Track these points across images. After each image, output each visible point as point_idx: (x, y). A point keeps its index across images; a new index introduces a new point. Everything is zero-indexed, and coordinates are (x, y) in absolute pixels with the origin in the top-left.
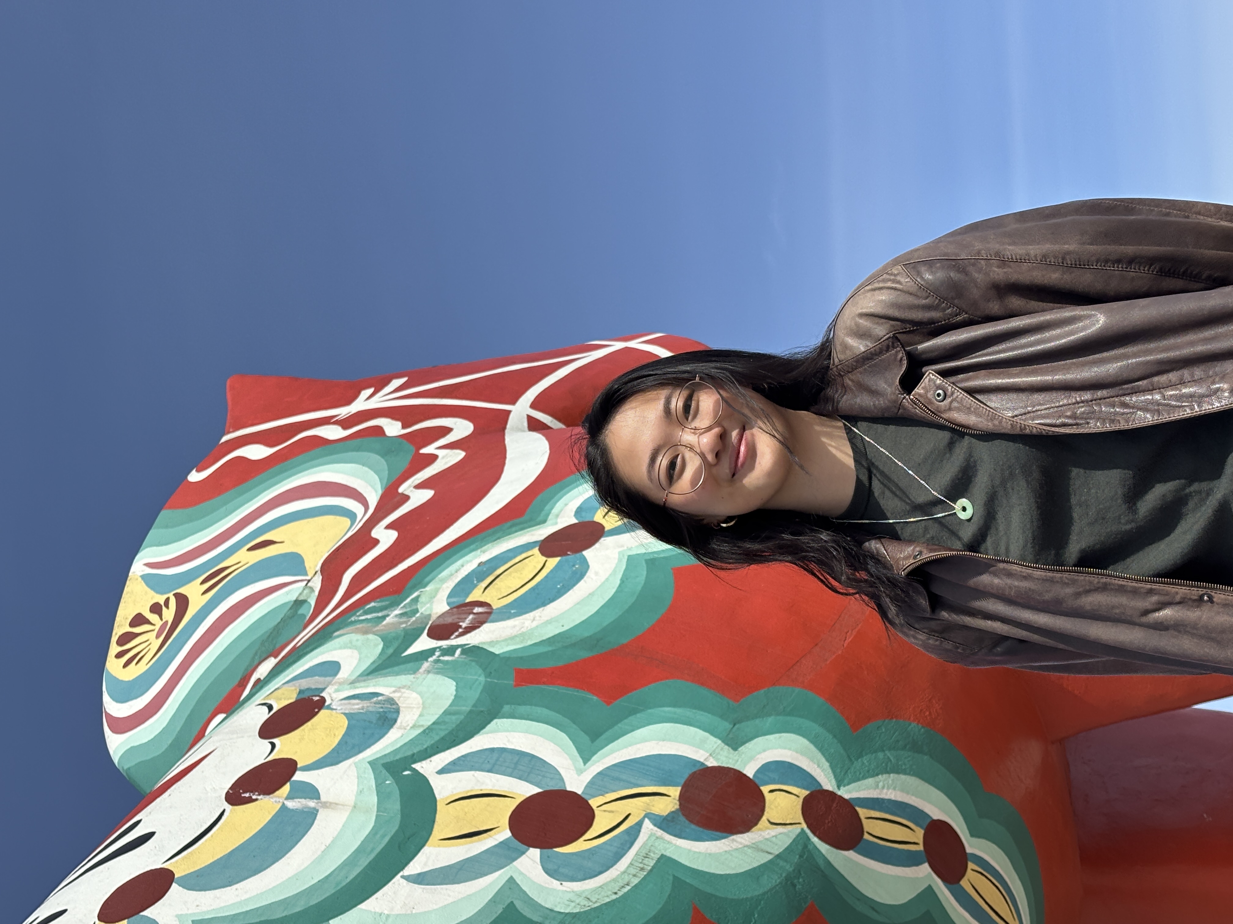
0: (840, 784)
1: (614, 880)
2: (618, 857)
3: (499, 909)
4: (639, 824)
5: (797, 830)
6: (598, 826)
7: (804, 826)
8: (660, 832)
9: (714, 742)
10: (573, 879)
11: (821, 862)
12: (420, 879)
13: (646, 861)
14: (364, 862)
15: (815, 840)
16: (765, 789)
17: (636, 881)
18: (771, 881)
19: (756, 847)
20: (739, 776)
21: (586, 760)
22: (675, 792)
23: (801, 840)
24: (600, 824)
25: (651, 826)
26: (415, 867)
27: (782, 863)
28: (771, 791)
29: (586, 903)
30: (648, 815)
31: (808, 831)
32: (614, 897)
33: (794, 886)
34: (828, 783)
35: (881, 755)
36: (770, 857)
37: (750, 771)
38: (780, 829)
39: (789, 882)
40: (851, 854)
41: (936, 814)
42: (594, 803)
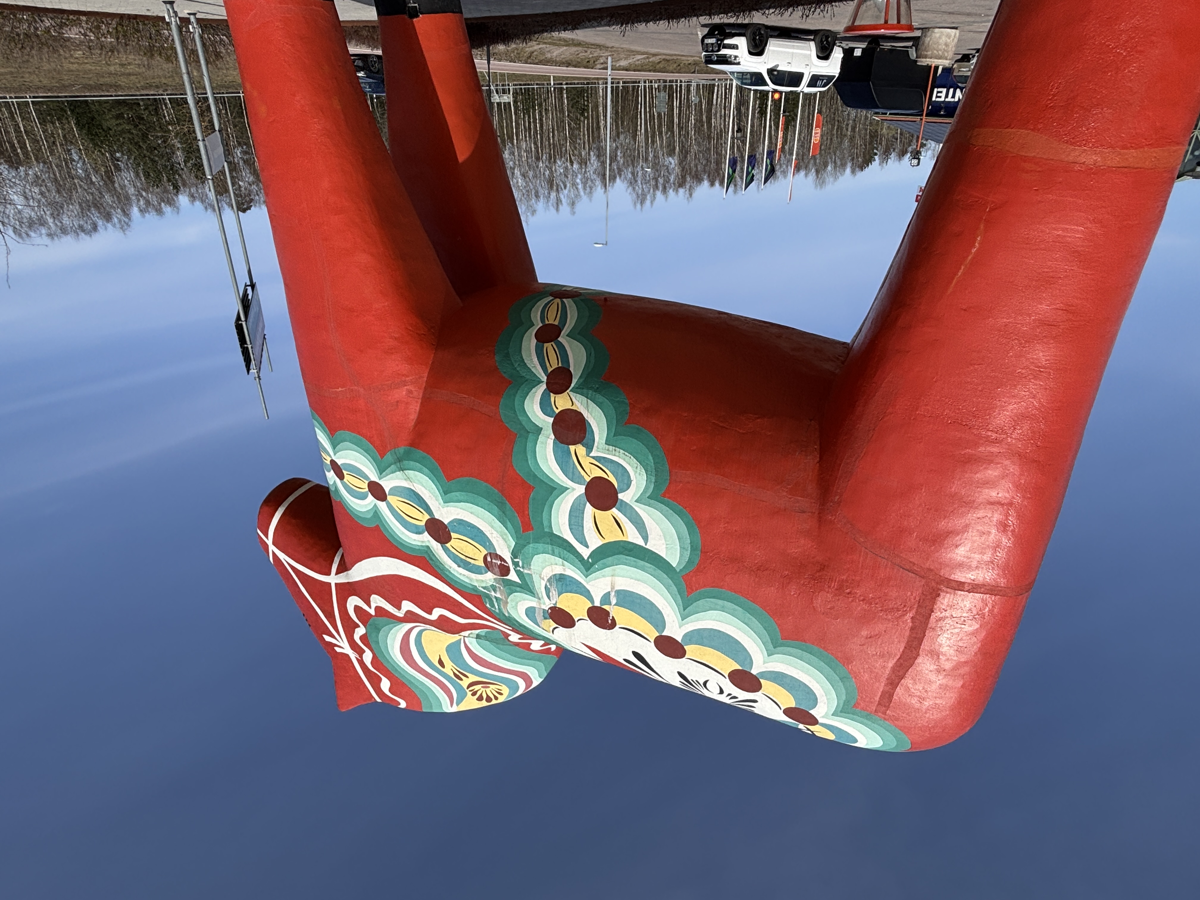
0: (541, 382)
1: (624, 460)
2: (612, 461)
3: (652, 501)
4: (593, 458)
5: (571, 394)
6: (600, 474)
7: (568, 391)
8: (595, 448)
9: (541, 438)
10: (629, 476)
11: (582, 380)
12: (646, 539)
13: (610, 449)
14: (642, 563)
15: (572, 385)
16: (557, 411)
17: (622, 451)
18: (600, 398)
19: (587, 408)
20: (554, 424)
21: (567, 489)
22: (572, 448)
23: (575, 390)
24: (599, 473)
25: (593, 452)
26: (640, 542)
27: (590, 395)
28: (557, 408)
29: (639, 468)
30: (588, 455)
31: (570, 389)
32: (632, 457)
33: (598, 388)
34: (543, 387)
35: (518, 369)
36: (589, 401)
37: (551, 420)
38: (574, 400)
39: (597, 390)
40: (571, 369)
41: (534, 341)
42: (588, 479)
